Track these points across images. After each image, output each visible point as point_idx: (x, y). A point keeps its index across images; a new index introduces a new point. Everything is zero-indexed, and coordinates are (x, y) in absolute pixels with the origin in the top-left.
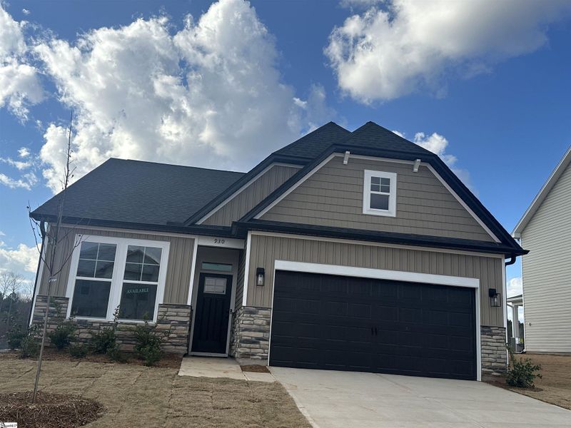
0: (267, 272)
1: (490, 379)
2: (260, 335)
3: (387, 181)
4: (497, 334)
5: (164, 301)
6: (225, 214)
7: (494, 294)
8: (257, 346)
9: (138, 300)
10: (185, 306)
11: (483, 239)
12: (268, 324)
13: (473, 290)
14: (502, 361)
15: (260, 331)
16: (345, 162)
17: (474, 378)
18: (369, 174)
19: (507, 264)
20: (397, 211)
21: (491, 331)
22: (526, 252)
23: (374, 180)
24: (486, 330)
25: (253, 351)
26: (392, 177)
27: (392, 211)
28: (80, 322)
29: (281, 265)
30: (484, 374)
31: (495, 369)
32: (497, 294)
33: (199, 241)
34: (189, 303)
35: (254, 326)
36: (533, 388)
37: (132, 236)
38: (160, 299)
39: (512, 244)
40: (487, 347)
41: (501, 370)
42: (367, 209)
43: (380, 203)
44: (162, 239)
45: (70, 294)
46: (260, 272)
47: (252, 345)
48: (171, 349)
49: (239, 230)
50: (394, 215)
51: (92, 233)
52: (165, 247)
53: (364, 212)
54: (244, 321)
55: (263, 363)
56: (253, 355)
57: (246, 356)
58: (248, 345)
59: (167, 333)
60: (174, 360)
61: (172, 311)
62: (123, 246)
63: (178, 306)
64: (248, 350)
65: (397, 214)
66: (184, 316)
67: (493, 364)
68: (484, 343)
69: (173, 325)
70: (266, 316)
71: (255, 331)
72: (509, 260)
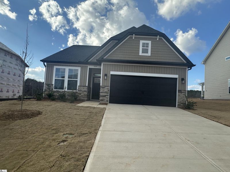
0: (108, 75)
1: (180, 106)
2: (106, 94)
3: (148, 44)
4: (184, 93)
5: (80, 85)
8: (105, 97)
9: (72, 84)
10: (86, 86)
11: (180, 62)
12: (108, 91)
13: (176, 79)
14: (185, 101)
15: (106, 93)
16: (133, 38)
17: (175, 106)
18: (142, 42)
19: (188, 70)
20: (151, 54)
21: (181, 92)
22: (195, 65)
23: (143, 44)
25: (104, 99)
26: (150, 42)
27: (149, 54)
28: (57, 91)
29: (112, 73)
30: (178, 105)
31: (182, 103)
32: (184, 80)
33: (90, 67)
34: (87, 85)
35: (104, 92)
36: (193, 109)
37: (70, 66)
38: (78, 84)
39: (190, 63)
40: (180, 97)
41: (184, 104)
42: (141, 53)
43: (145, 51)
44: (78, 66)
45: (53, 83)
46: (106, 75)
47: (104, 97)
48: (83, 98)
50: (150, 55)
51: (58, 65)
52: (79, 69)
53: (140, 55)
54: (101, 90)
55: (107, 102)
56: (104, 100)
57: (102, 100)
58: (102, 97)
59: (80, 94)
60: (82, 101)
61: (82, 88)
62: (67, 69)
63: (84, 86)
64: (102, 99)
65: (151, 55)
66: (86, 89)
67: (182, 102)
68: (179, 95)
69: (83, 92)
70: (108, 89)
71: (104, 93)
72: (190, 68)
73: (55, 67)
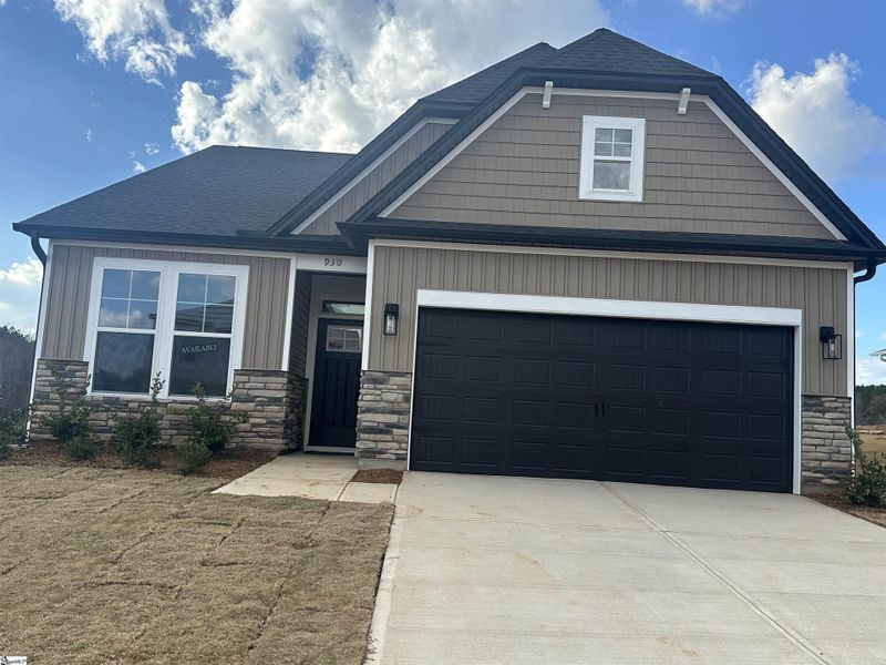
0: (403, 311)
1: (817, 490)
2: (393, 419)
3: (627, 135)
4: (834, 410)
5: (243, 365)
7: (830, 336)
8: (388, 437)
10: (279, 373)
11: (811, 234)
12: (407, 399)
13: (789, 331)
14: (843, 458)
15: (393, 412)
16: (546, 103)
17: (788, 489)
18: (591, 124)
19: (857, 280)
20: (645, 190)
21: (821, 404)
23: (601, 132)
24: (812, 402)
25: (380, 445)
26: (637, 126)
27: (635, 192)
28: (107, 400)
29: (429, 298)
30: (805, 481)
31: (827, 472)
32: (834, 337)
33: (299, 263)
34: (285, 367)
35: (383, 404)
37: (185, 258)
38: (236, 361)
39: (868, 241)
40: (814, 434)
41: (842, 475)
42: (587, 189)
44: (236, 261)
45: (89, 355)
46: (392, 311)
47: (379, 437)
48: (258, 442)
50: (640, 199)
51: (120, 254)
52: (241, 274)
53: (582, 196)
54: (367, 396)
55: (397, 466)
56: (381, 452)
57: (370, 454)
58: (372, 436)
59: (245, 416)
61: (256, 381)
62: (170, 276)
63: (267, 373)
64: (372, 445)
65: (644, 195)
66: (277, 388)
67: (824, 464)
68: (806, 424)
69: (261, 404)
70: (403, 387)
71: (384, 412)
72: (864, 272)
73: (100, 265)
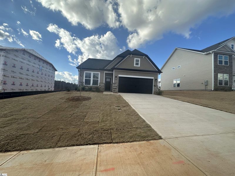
3: (138, 60)
6: (109, 67)
7: (156, 80)
8: (116, 89)
9: (95, 82)
10: (103, 83)
11: (155, 70)
12: (118, 86)
13: (153, 79)
15: (116, 87)
17: (152, 94)
18: (135, 59)
19: (159, 75)
22: (162, 72)
23: (136, 60)
24: (155, 86)
26: (139, 59)
27: (139, 66)
28: (86, 86)
29: (120, 76)
30: (154, 93)
33: (105, 72)
36: (162, 95)
37: (93, 71)
38: (99, 82)
39: (160, 71)
40: (155, 89)
41: (157, 92)
42: (135, 65)
43: (137, 64)
45: (84, 81)
46: (116, 77)
48: (101, 90)
49: (112, 70)
51: (87, 71)
52: (99, 73)
53: (134, 66)
54: (113, 85)
55: (117, 92)
57: (114, 91)
58: (114, 89)
59: (100, 87)
60: (102, 92)
61: (101, 84)
62: (92, 73)
66: (103, 85)
67: (155, 91)
70: (117, 84)
73: (85, 72)
